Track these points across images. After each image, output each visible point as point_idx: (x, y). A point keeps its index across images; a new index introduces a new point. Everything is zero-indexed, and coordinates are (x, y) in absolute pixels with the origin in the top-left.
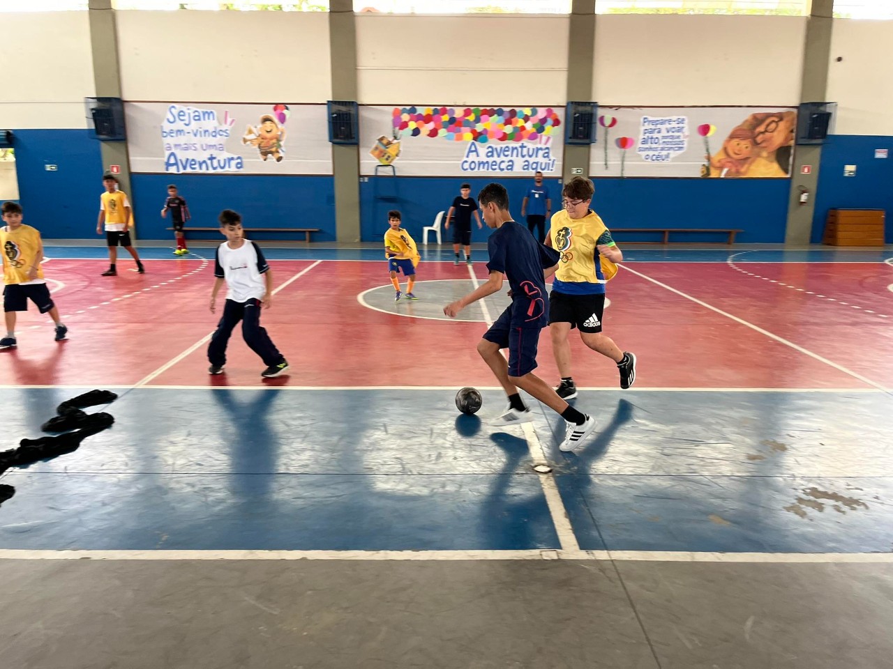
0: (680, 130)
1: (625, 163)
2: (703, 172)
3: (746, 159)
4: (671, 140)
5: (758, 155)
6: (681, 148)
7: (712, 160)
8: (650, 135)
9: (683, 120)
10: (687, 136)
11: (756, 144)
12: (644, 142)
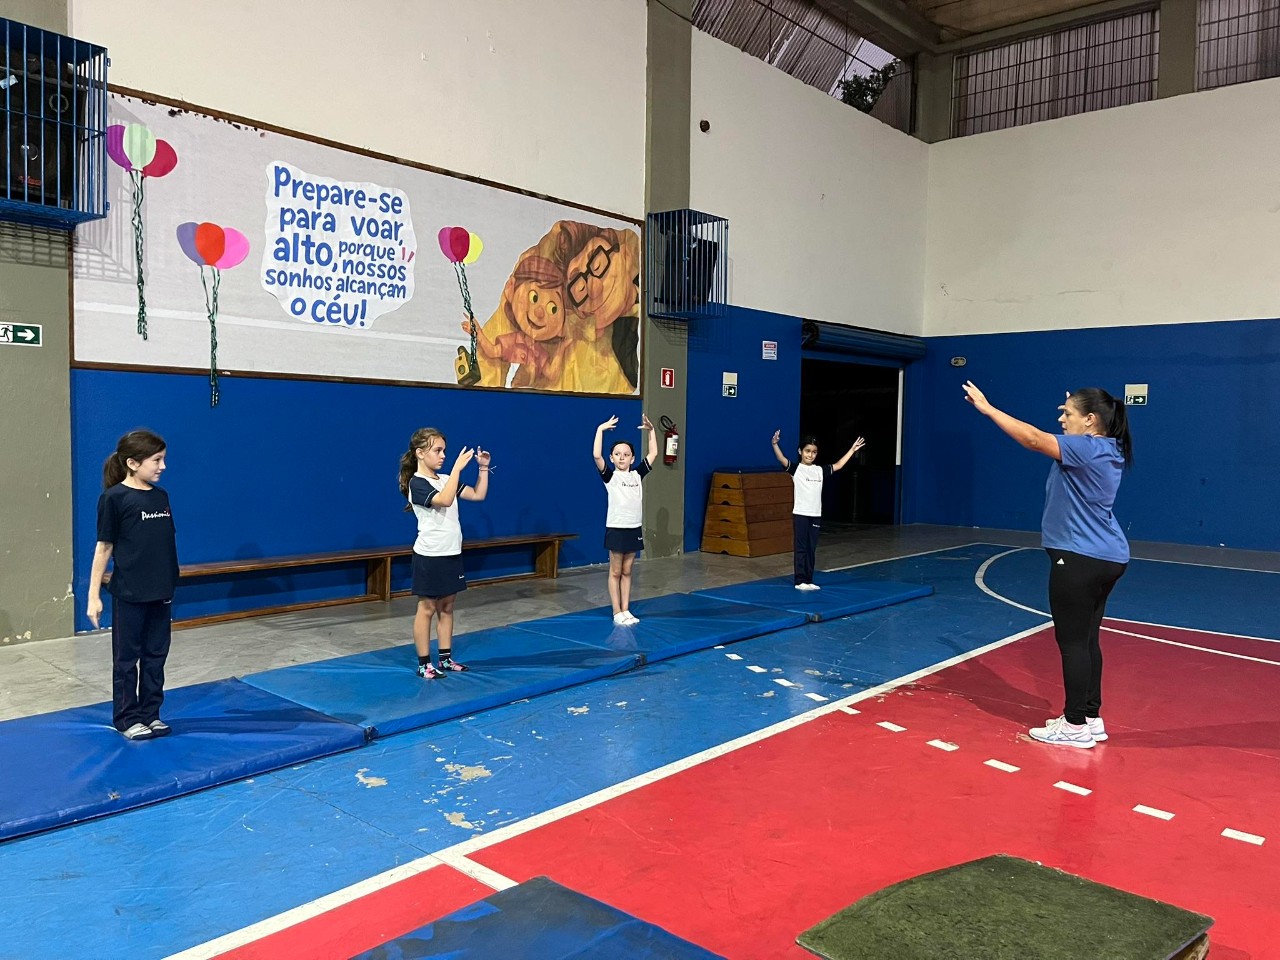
0: (392, 231)
1: (218, 319)
2: (461, 369)
3: (556, 340)
4: (367, 260)
5: (579, 335)
6: (395, 291)
7: (480, 337)
8: (303, 233)
9: (397, 202)
10: (412, 254)
11: (571, 303)
12: (283, 252)
